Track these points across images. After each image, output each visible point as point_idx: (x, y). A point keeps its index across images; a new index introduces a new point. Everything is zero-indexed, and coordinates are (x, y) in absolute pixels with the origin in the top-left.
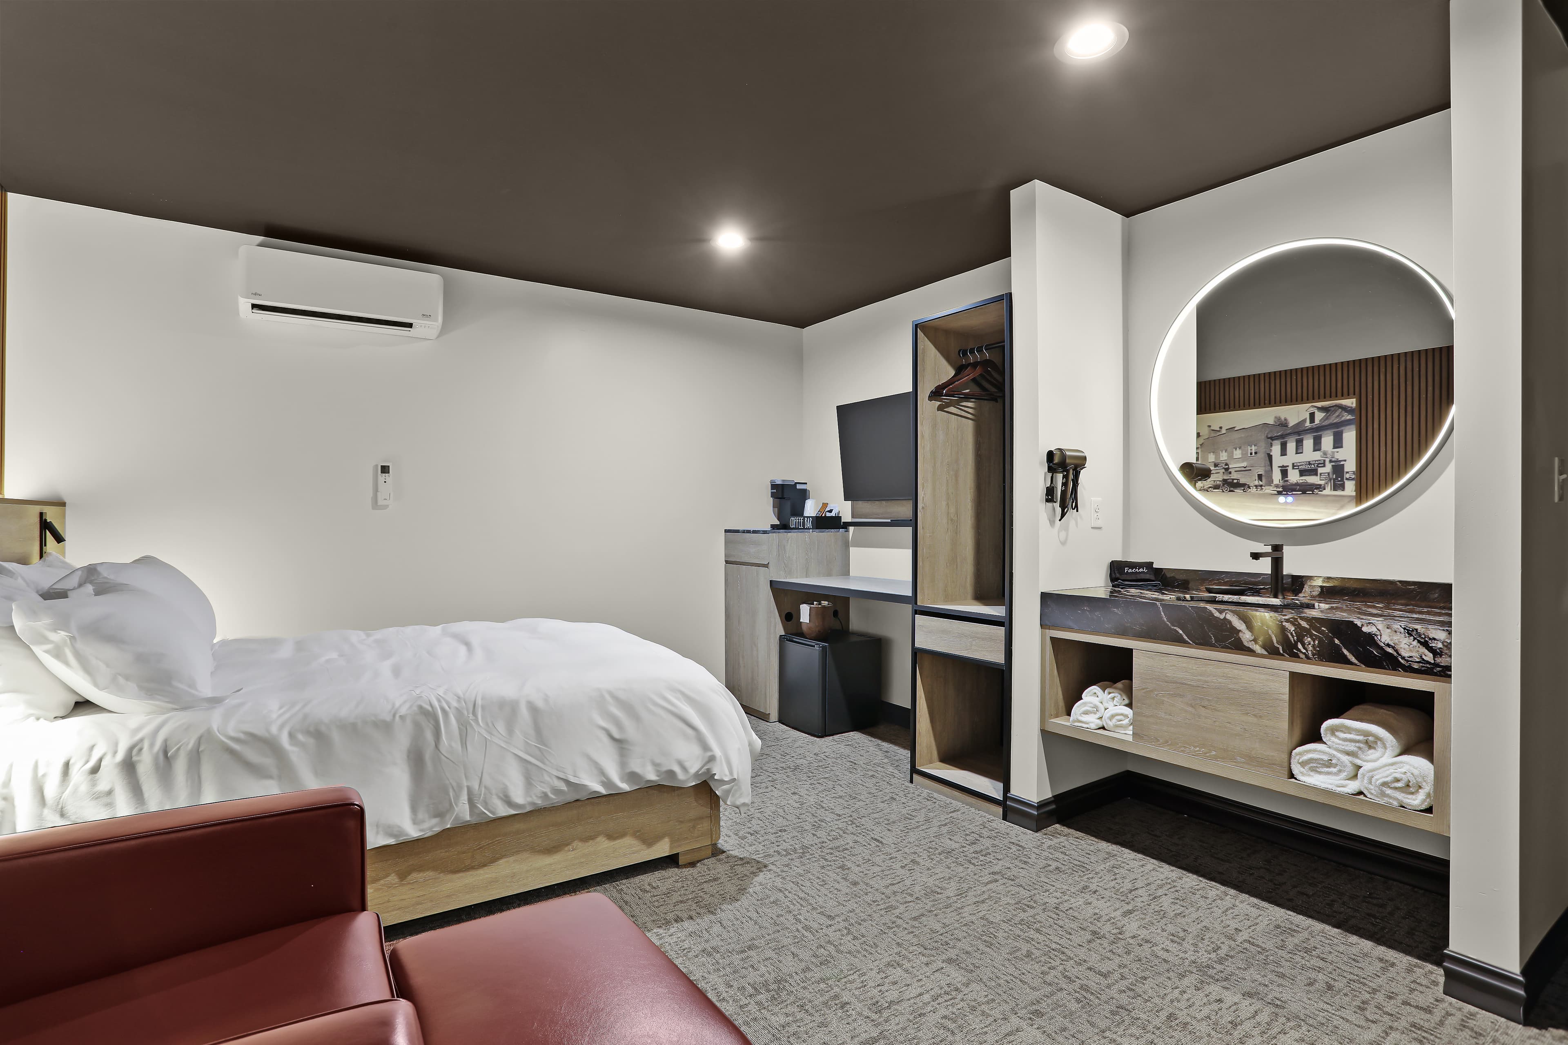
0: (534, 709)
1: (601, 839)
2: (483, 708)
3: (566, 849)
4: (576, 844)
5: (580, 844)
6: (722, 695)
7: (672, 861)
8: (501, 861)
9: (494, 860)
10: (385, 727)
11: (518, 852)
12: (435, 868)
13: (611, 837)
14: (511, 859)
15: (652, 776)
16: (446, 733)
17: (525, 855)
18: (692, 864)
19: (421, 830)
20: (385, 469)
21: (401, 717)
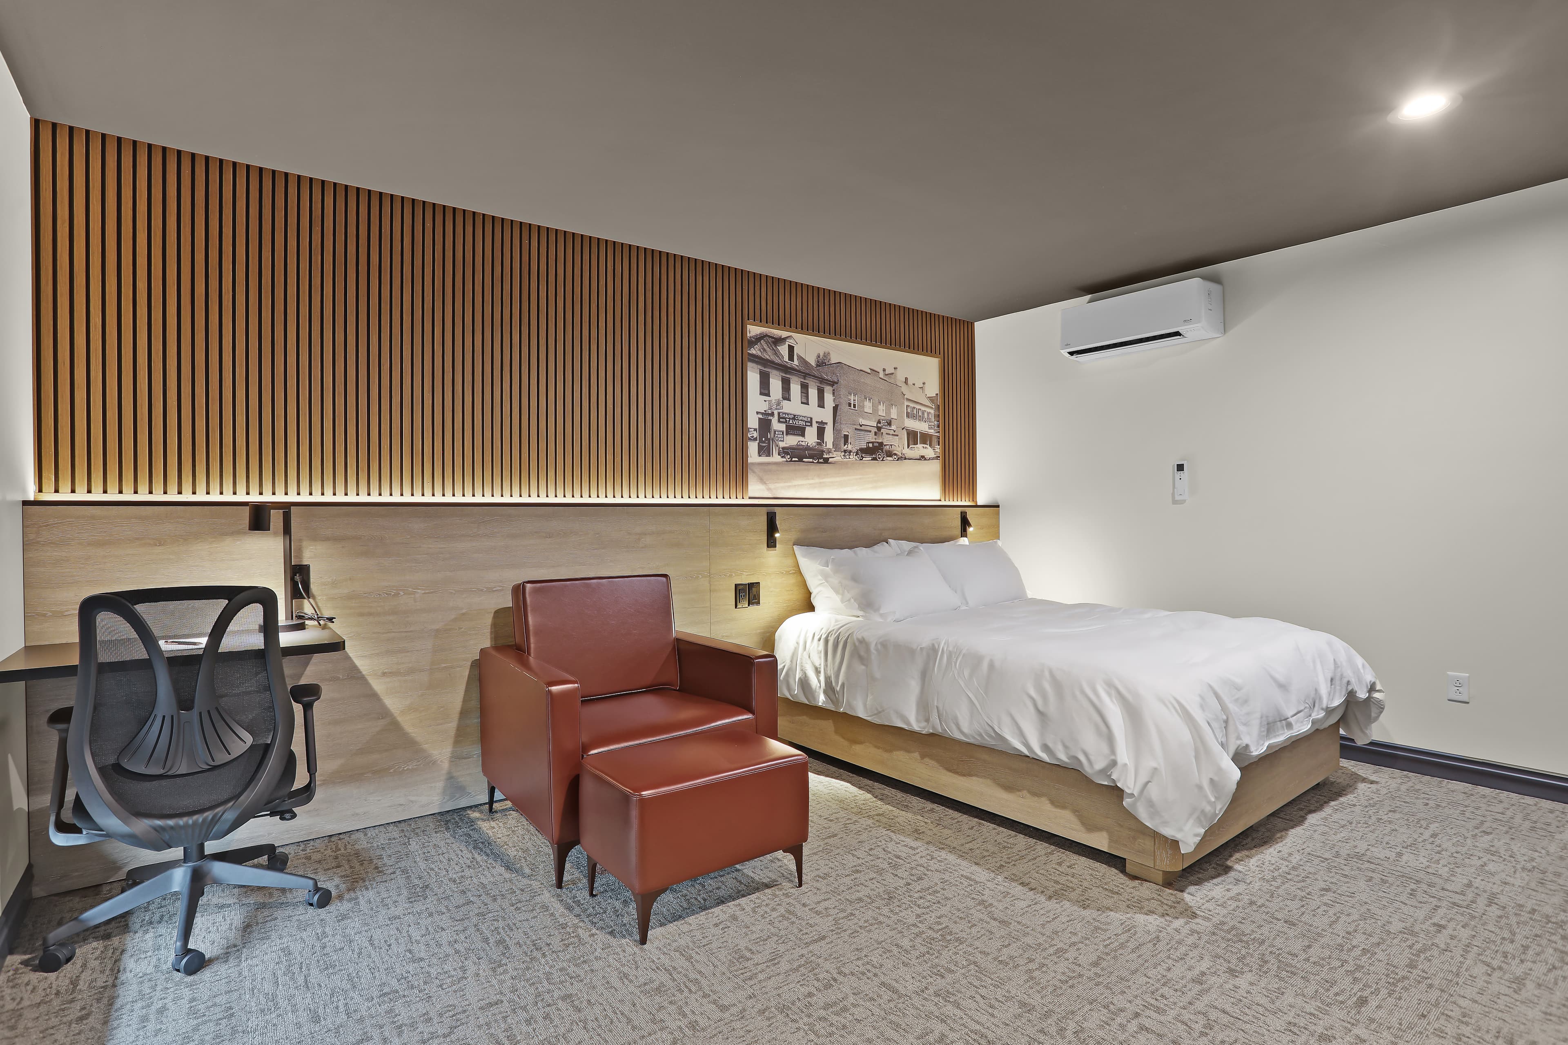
0: (991, 666)
1: (1044, 800)
2: (964, 655)
3: (1018, 793)
4: (1025, 793)
5: (1028, 795)
6: (1175, 708)
7: (1117, 862)
8: (974, 778)
9: (970, 775)
10: (912, 652)
11: (984, 777)
12: (938, 761)
13: (1053, 803)
14: (980, 780)
15: (1063, 757)
16: (938, 666)
17: (989, 782)
18: (1134, 878)
19: (920, 727)
20: (1180, 468)
21: (921, 648)
